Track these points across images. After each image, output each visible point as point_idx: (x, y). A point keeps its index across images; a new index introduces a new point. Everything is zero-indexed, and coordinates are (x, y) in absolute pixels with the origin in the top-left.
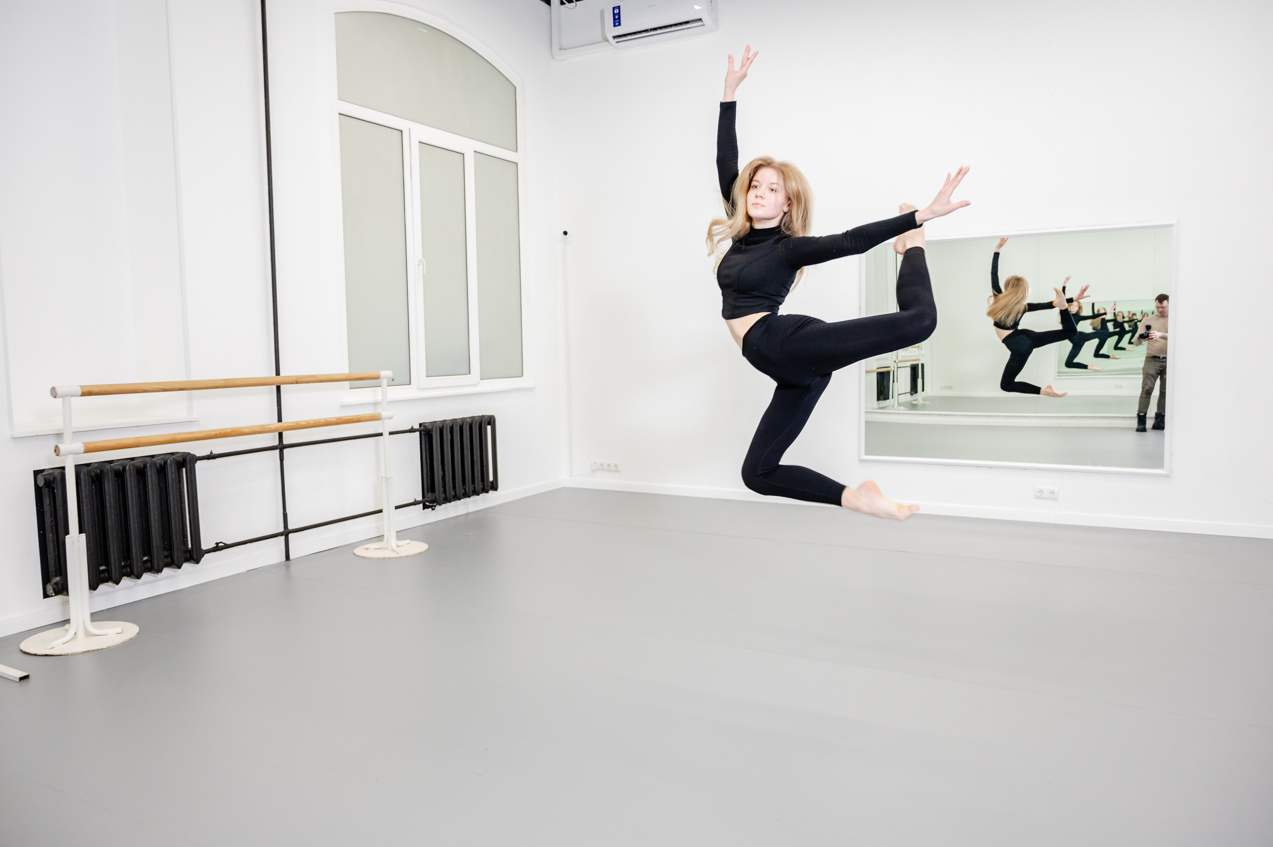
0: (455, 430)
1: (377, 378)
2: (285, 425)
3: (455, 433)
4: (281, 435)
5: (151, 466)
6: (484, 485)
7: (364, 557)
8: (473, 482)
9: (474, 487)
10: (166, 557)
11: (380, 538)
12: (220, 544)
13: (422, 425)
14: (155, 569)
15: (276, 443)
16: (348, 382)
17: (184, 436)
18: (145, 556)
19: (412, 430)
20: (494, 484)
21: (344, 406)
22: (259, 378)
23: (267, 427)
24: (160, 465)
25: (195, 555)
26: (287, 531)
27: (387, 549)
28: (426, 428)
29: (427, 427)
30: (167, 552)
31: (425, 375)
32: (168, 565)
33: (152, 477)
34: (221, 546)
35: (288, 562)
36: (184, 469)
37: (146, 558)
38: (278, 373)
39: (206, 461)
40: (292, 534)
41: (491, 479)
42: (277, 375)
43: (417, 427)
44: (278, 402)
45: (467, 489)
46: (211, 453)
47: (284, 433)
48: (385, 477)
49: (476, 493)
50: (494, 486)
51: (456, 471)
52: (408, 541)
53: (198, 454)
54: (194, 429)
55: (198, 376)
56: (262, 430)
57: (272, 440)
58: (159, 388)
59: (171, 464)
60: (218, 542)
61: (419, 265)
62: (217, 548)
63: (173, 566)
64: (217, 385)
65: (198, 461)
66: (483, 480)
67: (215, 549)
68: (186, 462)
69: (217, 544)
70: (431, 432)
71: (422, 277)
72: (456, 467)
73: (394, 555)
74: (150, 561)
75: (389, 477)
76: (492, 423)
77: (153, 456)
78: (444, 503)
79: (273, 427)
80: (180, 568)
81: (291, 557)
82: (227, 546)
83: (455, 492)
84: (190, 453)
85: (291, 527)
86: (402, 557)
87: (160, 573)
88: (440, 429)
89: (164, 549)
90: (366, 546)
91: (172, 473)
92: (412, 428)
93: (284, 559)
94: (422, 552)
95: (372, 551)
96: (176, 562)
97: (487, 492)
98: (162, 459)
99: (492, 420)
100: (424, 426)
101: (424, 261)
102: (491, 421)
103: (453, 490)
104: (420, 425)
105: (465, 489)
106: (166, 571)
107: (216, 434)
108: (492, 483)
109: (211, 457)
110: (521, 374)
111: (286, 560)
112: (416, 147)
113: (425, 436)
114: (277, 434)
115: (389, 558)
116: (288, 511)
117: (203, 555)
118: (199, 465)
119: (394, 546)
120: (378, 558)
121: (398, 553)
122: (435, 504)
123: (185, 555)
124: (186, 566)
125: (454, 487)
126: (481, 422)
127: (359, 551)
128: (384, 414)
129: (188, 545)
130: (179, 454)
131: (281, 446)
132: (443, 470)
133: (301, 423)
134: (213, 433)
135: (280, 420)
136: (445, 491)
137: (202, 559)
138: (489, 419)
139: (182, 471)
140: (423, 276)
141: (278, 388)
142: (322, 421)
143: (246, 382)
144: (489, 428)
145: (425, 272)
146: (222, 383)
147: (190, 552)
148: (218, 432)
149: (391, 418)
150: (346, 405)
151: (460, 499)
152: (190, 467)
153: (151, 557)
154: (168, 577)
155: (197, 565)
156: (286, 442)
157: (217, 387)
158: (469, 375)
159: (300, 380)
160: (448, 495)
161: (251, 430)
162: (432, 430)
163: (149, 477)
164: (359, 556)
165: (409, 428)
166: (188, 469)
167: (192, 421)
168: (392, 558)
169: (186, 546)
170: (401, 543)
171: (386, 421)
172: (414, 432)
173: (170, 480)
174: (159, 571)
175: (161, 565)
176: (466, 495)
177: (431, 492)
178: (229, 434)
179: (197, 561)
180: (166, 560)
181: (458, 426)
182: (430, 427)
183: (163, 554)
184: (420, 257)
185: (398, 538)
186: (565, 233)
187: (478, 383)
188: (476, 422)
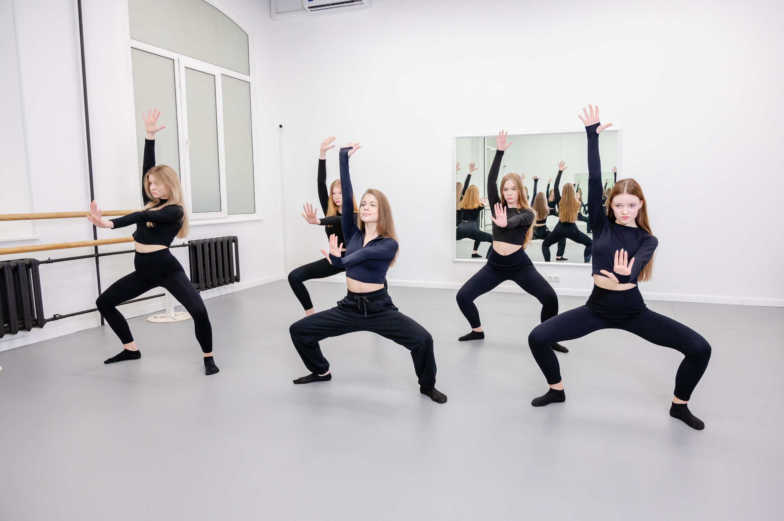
0: (211, 245)
2: (99, 241)
3: (211, 247)
4: (96, 248)
5: (7, 267)
6: (230, 278)
7: (154, 322)
8: (224, 277)
9: (224, 280)
10: (20, 324)
11: (164, 311)
12: (57, 316)
14: (12, 332)
15: (94, 253)
17: (30, 248)
18: (5, 324)
19: (184, 245)
20: (237, 278)
22: (80, 212)
23: (87, 243)
24: (14, 266)
25: (40, 323)
27: (168, 317)
28: (193, 244)
30: (21, 321)
32: (21, 329)
33: (8, 274)
34: (57, 317)
35: (103, 326)
36: (31, 269)
37: (6, 325)
39: (46, 264)
41: (235, 275)
43: (187, 243)
45: (220, 281)
46: (49, 259)
47: (99, 247)
49: (225, 283)
50: (237, 279)
51: (213, 270)
53: (40, 260)
54: (37, 244)
55: (38, 210)
56: (83, 244)
57: (90, 251)
58: (12, 218)
59: (21, 266)
60: (55, 314)
61: (186, 144)
62: (55, 318)
63: (25, 329)
64: (52, 216)
65: (40, 264)
66: (230, 275)
67: (54, 319)
68: (33, 265)
69: (55, 316)
72: (213, 268)
73: (173, 321)
74: (10, 327)
77: (9, 261)
78: (205, 290)
79: (91, 242)
80: (29, 330)
82: (62, 317)
83: (212, 283)
84: (34, 259)
86: (177, 322)
87: (16, 334)
88: (202, 245)
89: (19, 319)
90: (155, 316)
91: (22, 272)
92: (184, 244)
93: (101, 325)
95: (159, 319)
96: (27, 327)
97: (233, 283)
98: (15, 263)
99: (235, 239)
101: (190, 141)
102: (235, 240)
103: (211, 282)
104: (189, 242)
105: (219, 281)
106: (20, 333)
107: (52, 247)
108: (236, 277)
109: (49, 261)
110: (254, 212)
111: (102, 325)
112: (183, 70)
113: (192, 249)
114: (94, 247)
117: (46, 323)
118: (41, 267)
119: (173, 315)
120: (163, 322)
122: (199, 290)
123: (33, 323)
124: (33, 330)
125: (212, 280)
126: (228, 240)
127: (149, 319)
129: (35, 317)
130: (27, 260)
131: (97, 255)
132: (204, 269)
133: (110, 240)
134: (50, 246)
135: (95, 238)
136: (205, 283)
137: (45, 325)
138: (233, 238)
139: (30, 270)
140: (189, 150)
142: (124, 239)
143: (71, 215)
144: (233, 244)
145: (190, 148)
146: (55, 215)
147: (36, 321)
148: (53, 246)
151: (215, 287)
152: (35, 267)
153: (10, 324)
154: (22, 337)
155: (42, 329)
156: (100, 252)
157: (52, 218)
158: (220, 212)
159: (108, 214)
160: (208, 285)
161: (76, 244)
162: (197, 246)
163: (7, 274)
164: (150, 322)
165: (182, 244)
166: (33, 269)
167: (36, 239)
168: (171, 322)
169: (33, 318)
170: (177, 313)
172: (185, 246)
173: (21, 276)
174: (15, 332)
175: (17, 329)
176: (219, 285)
177: (197, 283)
178: (61, 247)
179: (41, 326)
180: (20, 326)
181: (214, 243)
182: (195, 243)
183: (18, 322)
184: (187, 139)
185: (176, 311)
186: (281, 126)
187: (226, 217)
188: (225, 240)
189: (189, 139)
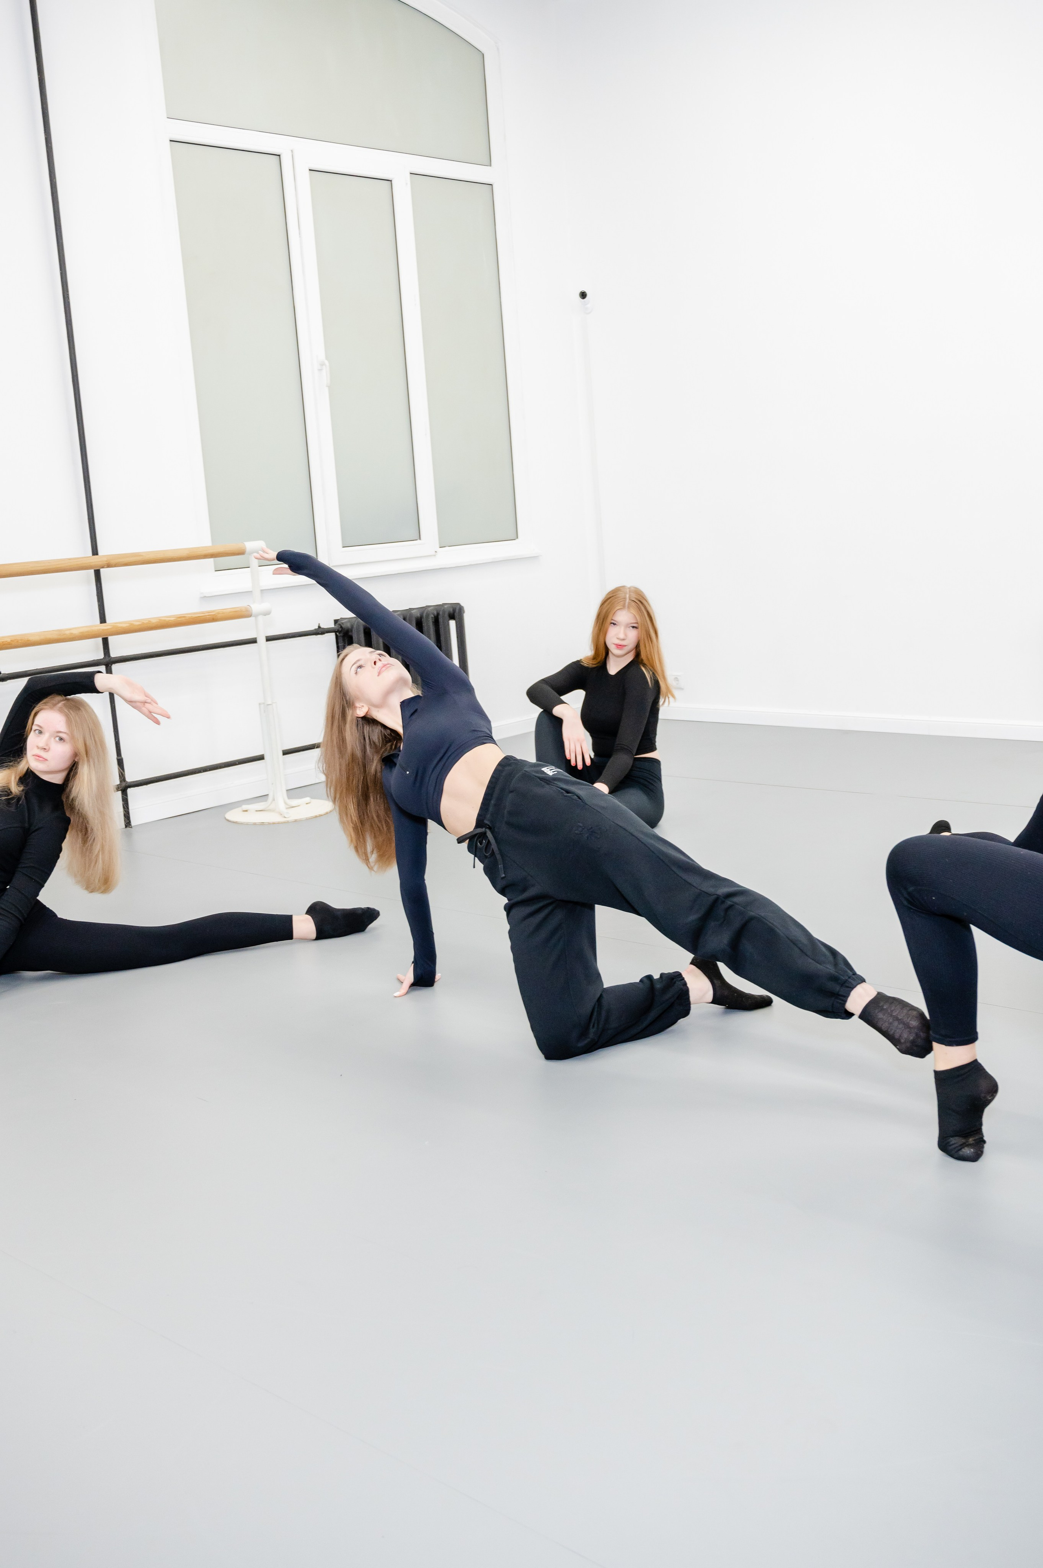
1: (241, 553)
4: (105, 642)
7: (236, 823)
13: (339, 623)
15: (101, 656)
16: (212, 559)
19: (320, 631)
21: (205, 598)
22: (48, 561)
23: (68, 632)
26: (124, 784)
27: (269, 812)
28: (341, 627)
29: (343, 626)
31: (341, 545)
35: (128, 829)
38: (95, 552)
40: (132, 788)
42: (94, 554)
44: (98, 595)
47: (111, 640)
48: (264, 703)
52: (307, 799)
57: (93, 650)
61: (320, 370)
70: (350, 634)
71: (326, 390)
73: (280, 819)
75: (269, 703)
76: (456, 615)
81: (133, 823)
85: (129, 778)
86: (288, 822)
90: (245, 807)
92: (319, 627)
93: (124, 827)
94: (321, 816)
95: (252, 816)
99: (457, 611)
100: (340, 625)
101: (327, 362)
102: (456, 613)
104: (336, 621)
110: (514, 536)
111: (127, 827)
112: (304, 177)
113: (344, 640)
114: (100, 640)
115: (269, 824)
116: (123, 755)
119: (283, 808)
120: (255, 824)
121: (285, 817)
126: (438, 614)
127: (234, 815)
128: (256, 608)
131: (107, 659)
135: (103, 620)
138: (451, 610)
140: (327, 387)
141: (97, 574)
142: (154, 621)
144: (452, 624)
149: (267, 613)
150: (207, 596)
156: (114, 654)
158: (419, 541)
161: (42, 637)
162: (352, 631)
164: (230, 821)
165: (313, 627)
168: (274, 823)
170: (297, 803)
171: (260, 618)
172: (323, 633)
178: (9, 644)
182: (349, 625)
184: (322, 356)
185: (289, 797)
186: (583, 295)
187: (434, 553)
188: (428, 615)
189: (327, 358)
